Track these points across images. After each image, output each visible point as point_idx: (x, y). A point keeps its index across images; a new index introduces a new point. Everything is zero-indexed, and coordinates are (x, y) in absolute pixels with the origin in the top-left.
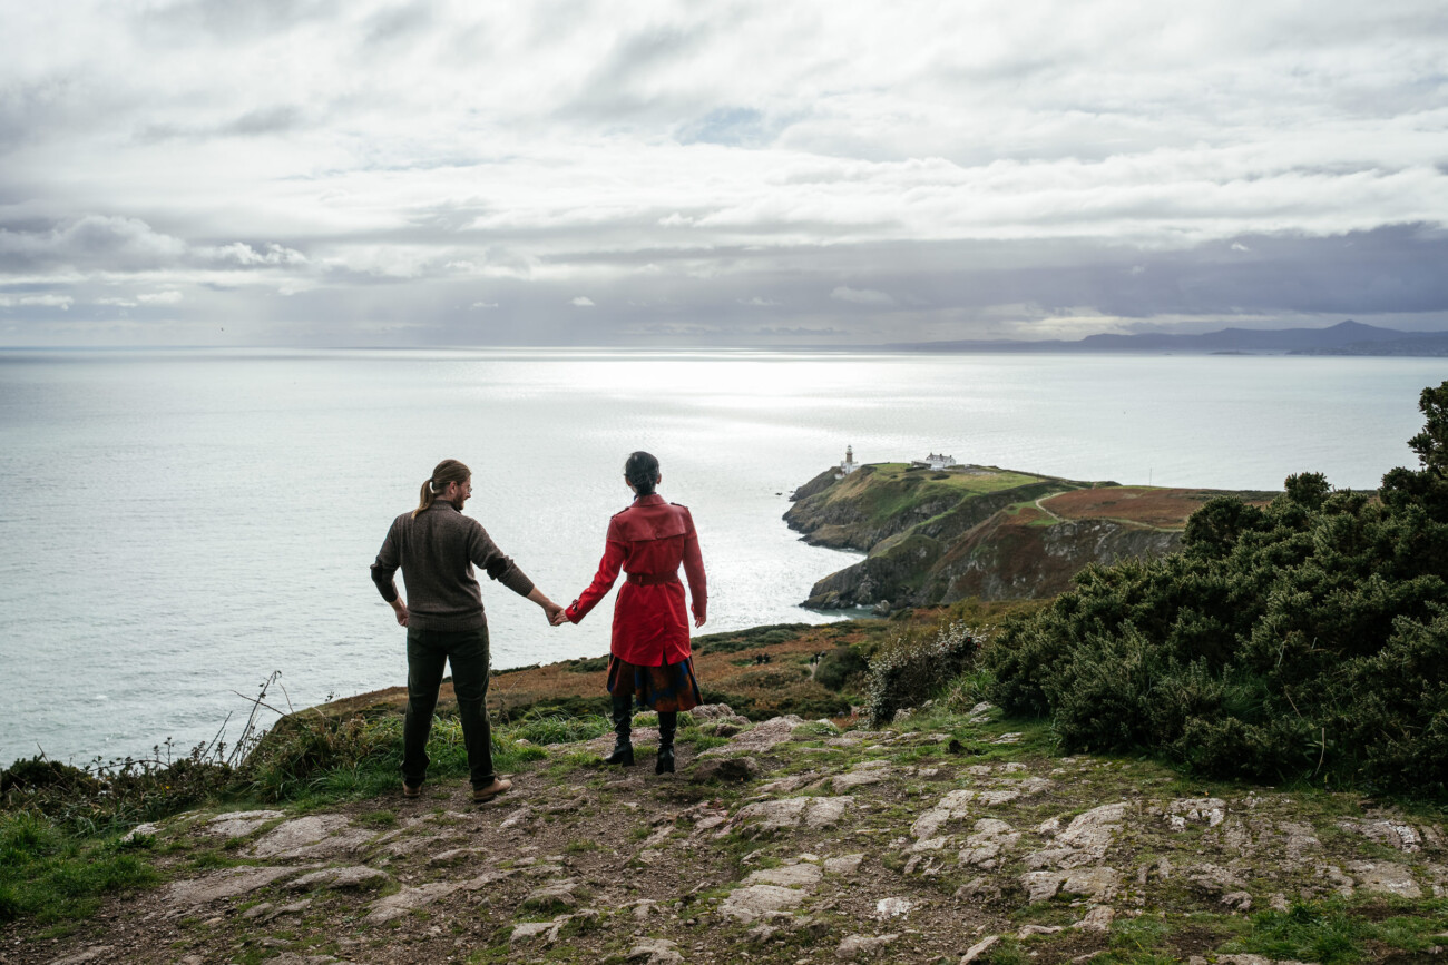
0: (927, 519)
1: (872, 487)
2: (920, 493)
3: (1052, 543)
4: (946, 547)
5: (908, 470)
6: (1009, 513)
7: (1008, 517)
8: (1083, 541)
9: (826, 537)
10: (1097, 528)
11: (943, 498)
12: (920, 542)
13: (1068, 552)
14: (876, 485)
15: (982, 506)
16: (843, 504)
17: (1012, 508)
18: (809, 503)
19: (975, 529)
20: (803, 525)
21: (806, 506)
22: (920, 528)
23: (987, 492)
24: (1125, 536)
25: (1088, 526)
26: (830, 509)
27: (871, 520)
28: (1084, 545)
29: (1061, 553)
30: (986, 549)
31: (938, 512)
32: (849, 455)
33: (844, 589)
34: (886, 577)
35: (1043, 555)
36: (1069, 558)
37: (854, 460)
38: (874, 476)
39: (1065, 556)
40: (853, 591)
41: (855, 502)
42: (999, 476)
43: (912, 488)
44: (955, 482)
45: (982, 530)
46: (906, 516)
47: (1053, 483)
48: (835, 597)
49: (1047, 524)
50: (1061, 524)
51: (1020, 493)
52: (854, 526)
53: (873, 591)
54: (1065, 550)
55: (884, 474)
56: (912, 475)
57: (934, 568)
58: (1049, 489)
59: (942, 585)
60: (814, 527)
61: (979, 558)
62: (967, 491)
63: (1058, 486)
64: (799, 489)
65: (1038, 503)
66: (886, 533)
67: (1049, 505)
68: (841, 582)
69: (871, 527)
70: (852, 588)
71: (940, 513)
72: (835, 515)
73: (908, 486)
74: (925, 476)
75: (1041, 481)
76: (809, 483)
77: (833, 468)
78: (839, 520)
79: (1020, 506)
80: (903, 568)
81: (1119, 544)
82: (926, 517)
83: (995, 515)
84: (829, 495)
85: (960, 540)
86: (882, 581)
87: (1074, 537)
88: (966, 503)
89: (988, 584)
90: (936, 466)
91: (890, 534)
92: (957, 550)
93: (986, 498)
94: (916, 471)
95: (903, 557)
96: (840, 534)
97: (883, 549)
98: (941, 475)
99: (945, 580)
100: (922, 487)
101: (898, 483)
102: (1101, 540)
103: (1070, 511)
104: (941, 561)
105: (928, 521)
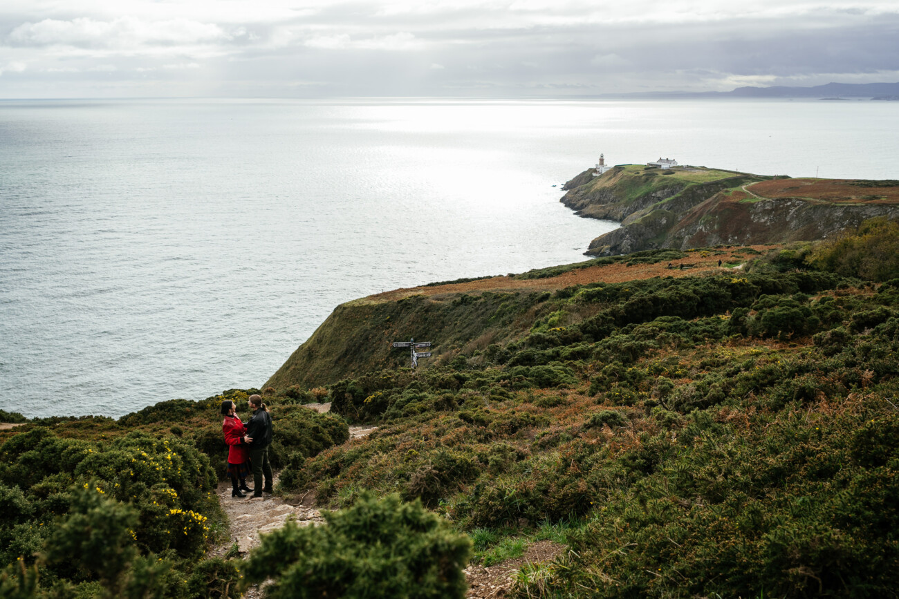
0: (661, 201)
1: (623, 180)
2: (655, 183)
3: (756, 214)
4: (680, 217)
5: (646, 169)
6: (726, 194)
7: (725, 197)
8: (779, 212)
9: (592, 212)
10: (789, 203)
11: (672, 186)
12: (662, 214)
13: (768, 219)
14: (625, 178)
15: (699, 192)
16: (603, 191)
17: (727, 191)
18: (579, 191)
19: (700, 206)
20: (575, 204)
21: (576, 193)
22: (658, 206)
23: (703, 182)
24: (811, 209)
25: (782, 202)
26: (594, 194)
27: (622, 202)
28: (779, 215)
29: (763, 221)
30: (710, 218)
31: (668, 196)
32: (602, 160)
33: (612, 244)
34: (640, 236)
35: (749, 222)
36: (768, 224)
37: (605, 163)
38: (624, 172)
39: (766, 222)
40: (618, 245)
41: (611, 190)
42: (708, 172)
43: (650, 180)
44: (679, 176)
45: (706, 206)
46: (646, 199)
47: (747, 177)
48: (607, 249)
49: (752, 201)
50: (763, 201)
51: (725, 183)
52: (610, 206)
53: (631, 245)
54: (766, 218)
55: (630, 172)
56: (649, 172)
57: (673, 230)
58: (743, 180)
59: (678, 241)
60: (583, 206)
61: (705, 224)
62: (688, 182)
63: (749, 179)
64: (567, 183)
65: (743, 188)
66: (633, 210)
67: (751, 189)
68: (610, 239)
69: (622, 206)
70: (618, 243)
71: (670, 196)
72: (597, 198)
73: (647, 179)
74: (658, 173)
75: (738, 175)
76: (574, 179)
77: (590, 169)
78: (599, 202)
79: (733, 190)
80: (650, 231)
81: (806, 214)
82: (660, 199)
83: (714, 196)
84: (593, 185)
85: (689, 212)
86: (637, 239)
87: (772, 210)
88: (688, 190)
89: (710, 241)
90: (665, 166)
91: (635, 210)
92: (688, 219)
93: (701, 187)
94: (651, 170)
95: (650, 223)
96: (601, 210)
97: (636, 218)
98: (669, 172)
99: (680, 238)
100: (656, 180)
101: (640, 177)
102: (792, 211)
103: (767, 193)
104: (677, 226)
105: (663, 202)
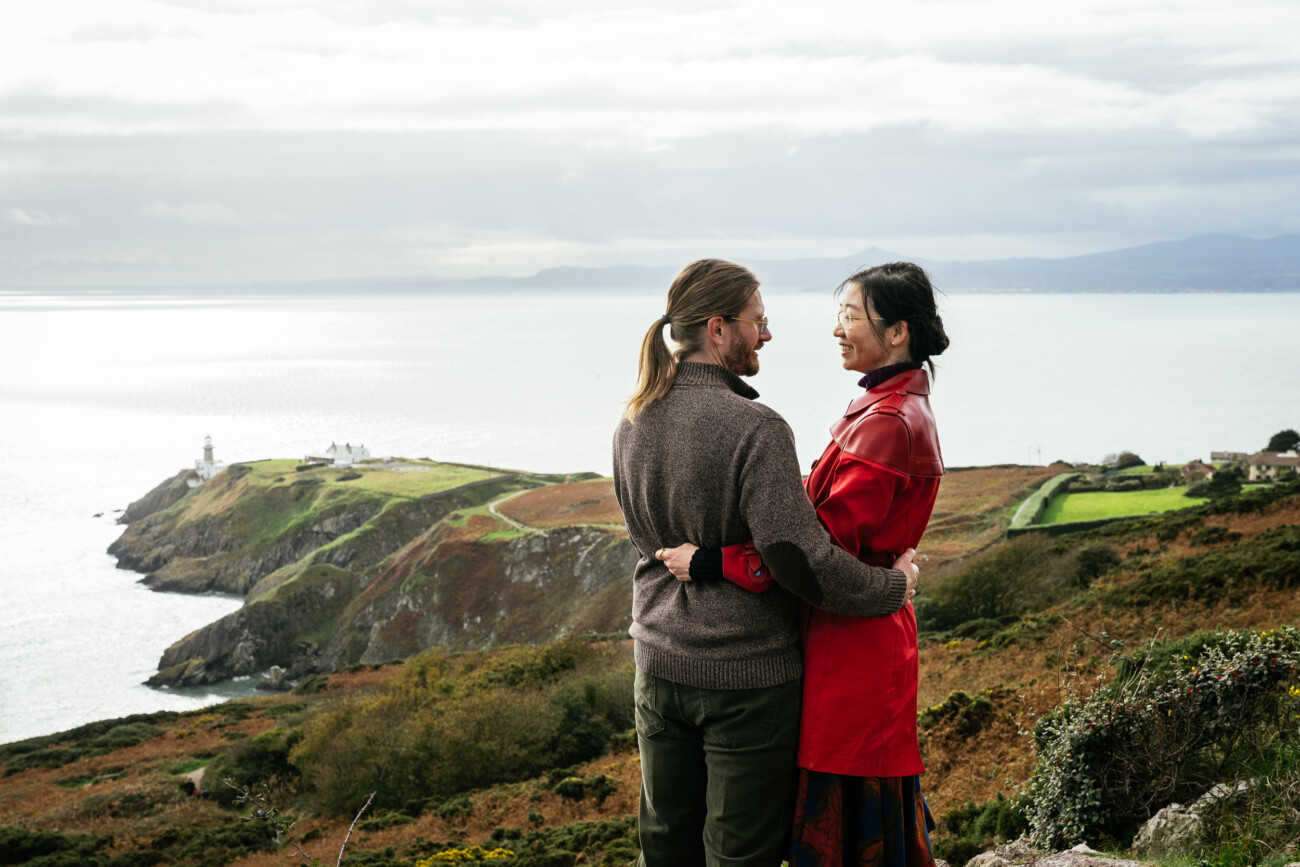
0: (332, 539)
1: (247, 497)
2: (319, 503)
3: (515, 564)
4: (363, 578)
5: (300, 469)
6: (454, 524)
7: (451, 531)
8: (559, 558)
9: (179, 576)
10: (577, 538)
11: (355, 507)
12: (324, 574)
13: (538, 575)
14: (253, 494)
15: (412, 516)
16: (203, 525)
17: (457, 517)
18: (149, 526)
19: (403, 551)
20: (140, 560)
21: (144, 531)
22: (322, 554)
23: (418, 495)
24: (615, 548)
25: (564, 536)
26: (183, 533)
27: (247, 547)
28: (560, 564)
29: (529, 578)
30: (422, 578)
31: (348, 528)
32: (209, 450)
33: (212, 654)
34: (276, 630)
35: (503, 583)
36: (541, 584)
37: (216, 457)
38: (250, 480)
39: (535, 581)
40: (226, 656)
41: (222, 521)
42: (435, 471)
43: (308, 495)
44: (369, 484)
45: (415, 551)
46: (301, 538)
47: (513, 479)
48: (197, 668)
49: (507, 537)
50: (526, 536)
51: (465, 495)
52: (220, 558)
53: (256, 654)
54: (535, 573)
55: (264, 477)
56: (306, 476)
57: (349, 612)
58: (505, 486)
59: (360, 636)
60: (159, 563)
61: (413, 594)
62: (389, 495)
63: (517, 482)
64: (131, 505)
65: (492, 508)
66: (271, 565)
67: (506, 510)
68: (206, 643)
69: (247, 558)
70: (225, 650)
71: (352, 530)
72: (191, 543)
73: (301, 493)
74: (325, 477)
75: (494, 476)
76: (147, 495)
77: (184, 472)
78: (197, 550)
79: (467, 513)
80: (300, 615)
81: (609, 559)
82: (330, 537)
83: (432, 529)
84: (181, 512)
85: (383, 567)
86: (268, 638)
87: (546, 554)
88: (388, 514)
89: (427, 630)
90: (342, 461)
91: (279, 565)
92: (380, 583)
93: (417, 505)
94: (309, 475)
95: (301, 601)
96: (200, 570)
97: (267, 591)
98: (351, 475)
99: (365, 629)
100: (322, 493)
101: (285, 489)
102: (583, 555)
103: (537, 517)
104: (357, 600)
105: (334, 544)
